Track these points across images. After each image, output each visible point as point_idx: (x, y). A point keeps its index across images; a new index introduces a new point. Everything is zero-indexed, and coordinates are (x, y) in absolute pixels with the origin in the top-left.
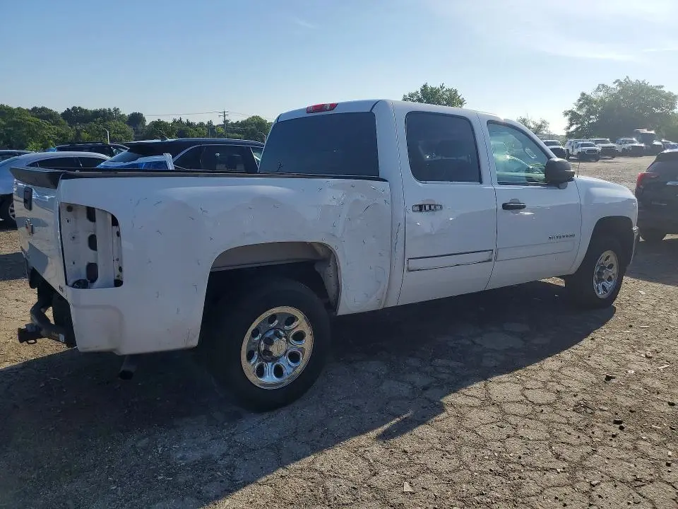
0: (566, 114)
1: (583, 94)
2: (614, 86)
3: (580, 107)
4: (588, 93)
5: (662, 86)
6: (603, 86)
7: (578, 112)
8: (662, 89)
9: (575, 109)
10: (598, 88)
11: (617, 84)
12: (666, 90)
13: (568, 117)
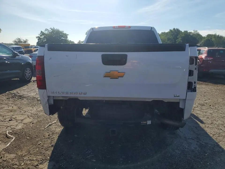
0: (37, 38)
1: (42, 31)
2: (50, 30)
3: (41, 36)
4: (43, 31)
5: (63, 31)
6: (47, 29)
7: (40, 37)
8: (63, 32)
9: (39, 36)
10: (46, 30)
11: (51, 29)
12: (64, 32)
13: (37, 39)
